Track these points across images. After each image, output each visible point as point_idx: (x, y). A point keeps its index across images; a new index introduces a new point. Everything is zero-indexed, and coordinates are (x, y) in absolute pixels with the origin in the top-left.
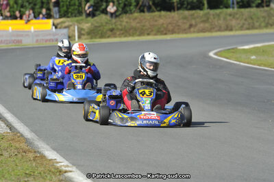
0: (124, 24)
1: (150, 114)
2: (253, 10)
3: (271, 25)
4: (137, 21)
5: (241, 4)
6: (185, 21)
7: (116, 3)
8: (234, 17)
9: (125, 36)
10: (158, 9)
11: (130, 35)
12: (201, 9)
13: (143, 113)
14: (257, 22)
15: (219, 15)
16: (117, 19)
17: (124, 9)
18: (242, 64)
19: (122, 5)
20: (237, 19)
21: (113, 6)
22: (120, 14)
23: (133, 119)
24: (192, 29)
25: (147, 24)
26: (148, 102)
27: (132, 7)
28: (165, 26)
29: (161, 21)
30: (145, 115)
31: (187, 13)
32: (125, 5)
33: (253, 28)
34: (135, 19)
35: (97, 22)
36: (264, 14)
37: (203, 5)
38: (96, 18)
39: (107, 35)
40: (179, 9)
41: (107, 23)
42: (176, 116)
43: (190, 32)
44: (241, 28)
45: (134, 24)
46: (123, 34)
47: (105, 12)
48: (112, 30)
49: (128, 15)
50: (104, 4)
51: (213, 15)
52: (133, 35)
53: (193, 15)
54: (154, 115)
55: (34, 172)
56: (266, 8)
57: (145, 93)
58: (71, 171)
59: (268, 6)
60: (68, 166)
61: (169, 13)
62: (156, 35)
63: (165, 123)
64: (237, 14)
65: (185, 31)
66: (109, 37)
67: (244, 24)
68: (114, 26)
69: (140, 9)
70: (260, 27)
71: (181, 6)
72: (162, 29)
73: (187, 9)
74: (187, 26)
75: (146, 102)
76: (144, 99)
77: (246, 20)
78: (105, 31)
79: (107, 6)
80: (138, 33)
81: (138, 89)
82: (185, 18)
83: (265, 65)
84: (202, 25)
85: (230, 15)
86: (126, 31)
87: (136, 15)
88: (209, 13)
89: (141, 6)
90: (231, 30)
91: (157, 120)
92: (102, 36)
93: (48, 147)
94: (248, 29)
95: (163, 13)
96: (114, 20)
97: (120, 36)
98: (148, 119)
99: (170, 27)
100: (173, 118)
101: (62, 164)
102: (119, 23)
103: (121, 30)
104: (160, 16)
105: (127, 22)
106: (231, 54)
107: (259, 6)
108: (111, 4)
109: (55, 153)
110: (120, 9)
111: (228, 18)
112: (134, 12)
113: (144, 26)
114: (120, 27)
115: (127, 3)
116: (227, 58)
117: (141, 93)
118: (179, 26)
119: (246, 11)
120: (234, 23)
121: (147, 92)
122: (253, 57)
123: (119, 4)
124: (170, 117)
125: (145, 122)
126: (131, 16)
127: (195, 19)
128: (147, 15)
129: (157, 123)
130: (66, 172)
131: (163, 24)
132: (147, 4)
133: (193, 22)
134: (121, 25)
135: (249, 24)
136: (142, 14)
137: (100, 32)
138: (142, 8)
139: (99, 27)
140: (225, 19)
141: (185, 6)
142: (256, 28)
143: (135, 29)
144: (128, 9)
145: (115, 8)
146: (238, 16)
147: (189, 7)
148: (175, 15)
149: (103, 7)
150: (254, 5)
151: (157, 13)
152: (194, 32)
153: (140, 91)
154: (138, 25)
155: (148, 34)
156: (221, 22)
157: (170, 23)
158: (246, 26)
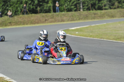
0: (15, 20)
1: (66, 59)
2: (73, 12)
3: (81, 19)
4: (21, 18)
5: (67, 10)
6: (43, 18)
7: (12, 11)
8: (65, 16)
9: (17, 25)
10: (31, 13)
11: (19, 25)
12: (50, 13)
13: (63, 58)
14: (75, 18)
15: (58, 15)
16: (12, 18)
17: (15, 13)
19: (14, 11)
20: (66, 17)
21: (10, 12)
22: (13, 16)
23: (59, 61)
24: (46, 22)
25: (26, 20)
26: (65, 53)
27: (19, 12)
28: (34, 20)
29: (32, 18)
30: (64, 59)
31: (44, 14)
32: (16, 12)
33: (73, 20)
34: (21, 17)
35: (3, 20)
36: (78, 14)
37: (51, 10)
38: (2, 18)
39: (8, 25)
40: (40, 13)
41: (8, 20)
42: (78, 59)
43: (45, 23)
44: (68, 20)
45: (20, 20)
46: (15, 24)
47: (6, 15)
48: (10, 23)
49: (17, 16)
50: (6, 11)
51: (56, 15)
53: (46, 15)
54: (68, 59)
56: (79, 12)
57: (62, 49)
59: (79, 10)
61: (35, 15)
62: (30, 24)
63: (73, 62)
64: (66, 14)
65: (43, 22)
66: (9, 26)
67: (69, 19)
68: (11, 21)
69: (22, 13)
70: (76, 20)
71: (41, 11)
72: (33, 22)
73: (43, 13)
74: (44, 20)
75: (64, 53)
76: (63, 52)
77: (70, 17)
78: (7, 23)
79: (7, 12)
80: (22, 24)
81: (59, 48)
82: (43, 17)
84: (51, 20)
85: (63, 15)
86: (17, 23)
87: (21, 16)
88: (53, 14)
89: (23, 12)
90: (64, 21)
91: (70, 61)
92: (6, 26)
94: (71, 21)
95: (33, 15)
96: (11, 18)
97: (14, 25)
98: (66, 61)
99: (37, 21)
100: (77, 60)
102: (13, 20)
103: (14, 22)
104: (32, 16)
105: (17, 19)
106: (67, 32)
107: (75, 11)
108: (9, 11)
110: (14, 13)
111: (62, 16)
112: (20, 14)
113: (25, 21)
114: (14, 21)
115: (16, 10)
117: (61, 49)
118: (40, 20)
119: (70, 13)
120: (65, 18)
121: (63, 48)
122: (77, 33)
123: (13, 11)
124: (75, 60)
125: (64, 62)
127: (47, 17)
128: (26, 16)
129: (70, 62)
131: (33, 20)
132: (26, 11)
133: (47, 18)
134: (14, 20)
135: (72, 19)
136: (24, 15)
137: (5, 24)
138: (23, 13)
139: (4, 21)
140: (61, 17)
141: (43, 11)
142: (75, 21)
143: (21, 22)
144: (17, 13)
145: (11, 13)
146: (66, 15)
147: (45, 12)
148: (39, 16)
149: (6, 12)
150: (73, 10)
151: (30, 15)
152: (47, 23)
153: (60, 48)
154: (22, 20)
155: (27, 24)
156: (59, 18)
157: (36, 19)
158: (70, 20)
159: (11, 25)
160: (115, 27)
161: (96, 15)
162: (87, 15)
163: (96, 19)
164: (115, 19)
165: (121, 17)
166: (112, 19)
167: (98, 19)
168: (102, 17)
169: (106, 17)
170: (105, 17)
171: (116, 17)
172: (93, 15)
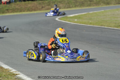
0: (13, 7)
3: (77, 6)
4: (18, 5)
8: (61, 3)
9: (13, 12)
14: (71, 5)
15: (54, 2)
18: (72, 23)
20: (63, 4)
24: (43, 9)
29: (29, 5)
33: (70, 7)
44: (65, 8)
45: (17, 7)
46: (12, 11)
48: (7, 10)
51: (52, 2)
52: (17, 12)
53: (43, 2)
55: (2, 75)
58: (19, 74)
60: (16, 72)
61: (32, 2)
62: (27, 11)
65: (40, 10)
66: (6, 13)
68: (8, 8)
70: (72, 7)
72: (30, 9)
74: (41, 7)
77: (66, 4)
80: (19, 11)
82: (40, 4)
83: (83, 23)
84: (47, 7)
86: (14, 10)
88: (50, 1)
92: (3, 13)
93: (2, 63)
95: (30, 2)
97: (11, 12)
99: (33, 8)
101: (13, 71)
103: (12, 10)
104: (29, 3)
105: (14, 6)
106: (66, 19)
109: (7, 66)
112: (17, 2)
113: (22, 8)
114: (11, 8)
116: (65, 21)
120: (61, 5)
122: (76, 20)
126: (15, 3)
130: (17, 74)
131: (30, 7)
133: (43, 5)
135: (68, 6)
137: (2, 11)
139: (2, 8)
143: (18, 9)
146: (63, 2)
148: (35, 3)
151: (27, 2)
152: (44, 10)
154: (19, 7)
155: (24, 11)
157: (33, 6)
158: (66, 7)
159: (9, 12)
160: (113, 14)
161: (91, 3)
162: (83, 2)
163: (92, 6)
164: (110, 6)
165: (117, 4)
166: (108, 6)
167: (94, 6)
168: (98, 4)
169: (102, 4)
170: (100, 4)
171: (111, 4)
172: (89, 2)
